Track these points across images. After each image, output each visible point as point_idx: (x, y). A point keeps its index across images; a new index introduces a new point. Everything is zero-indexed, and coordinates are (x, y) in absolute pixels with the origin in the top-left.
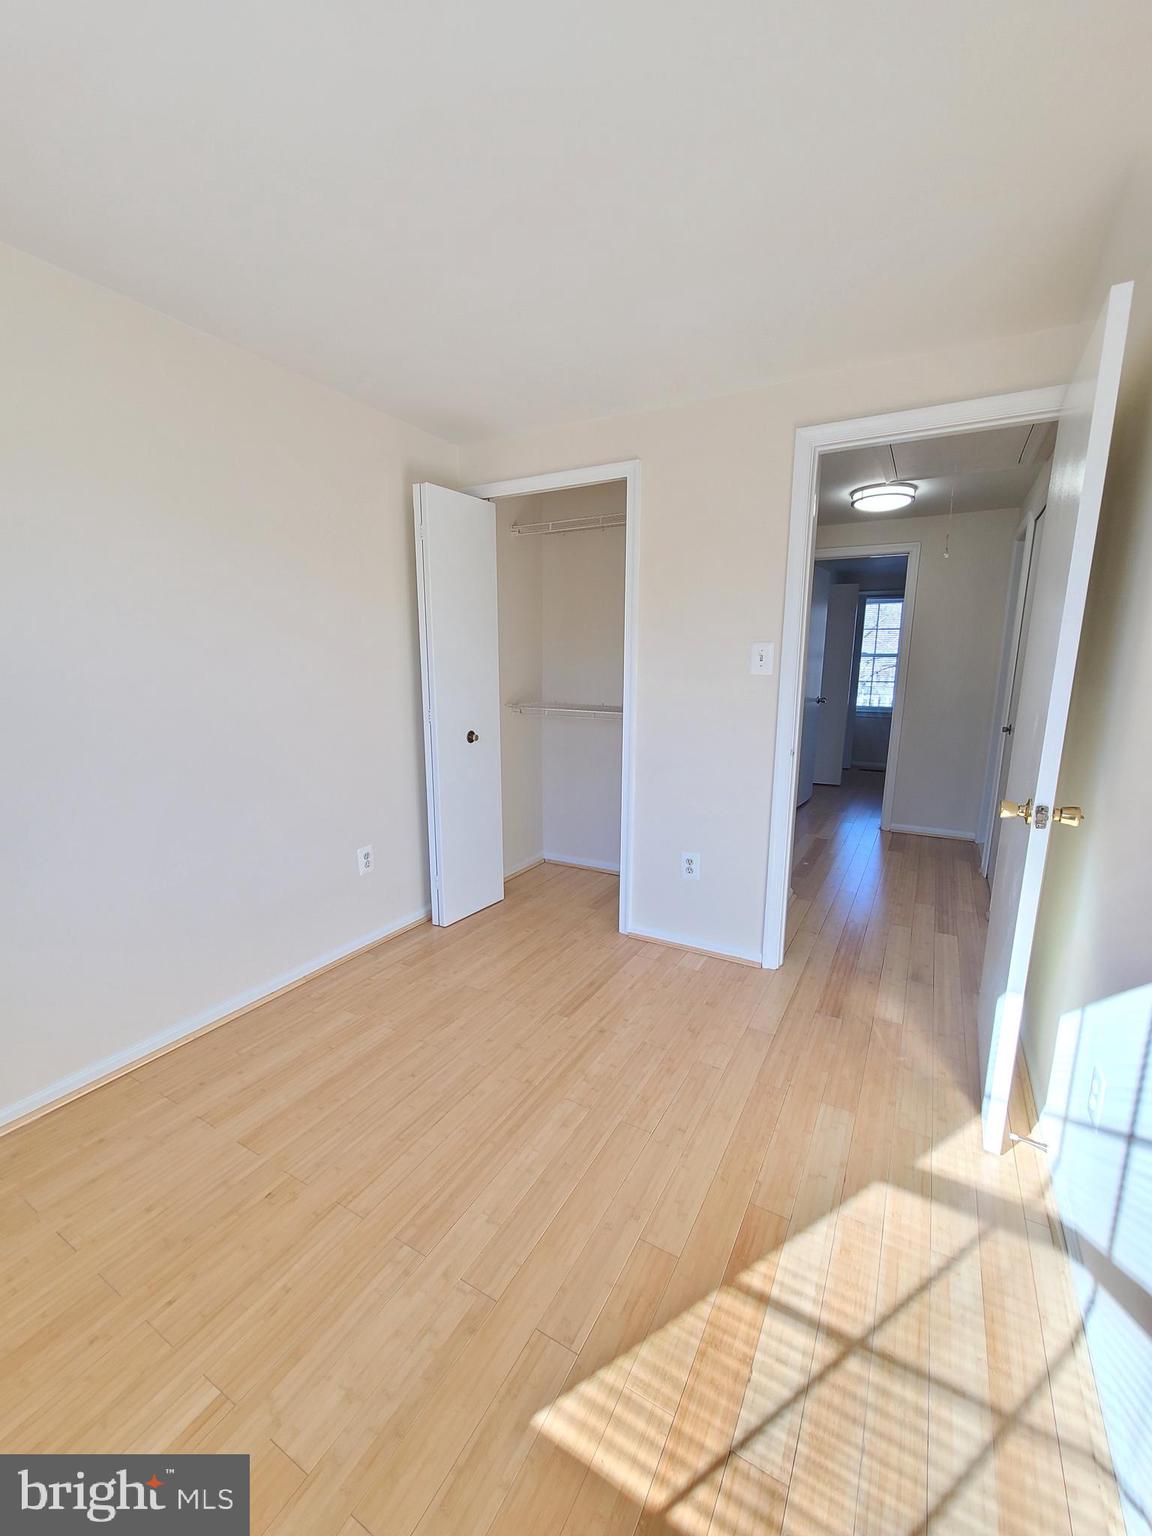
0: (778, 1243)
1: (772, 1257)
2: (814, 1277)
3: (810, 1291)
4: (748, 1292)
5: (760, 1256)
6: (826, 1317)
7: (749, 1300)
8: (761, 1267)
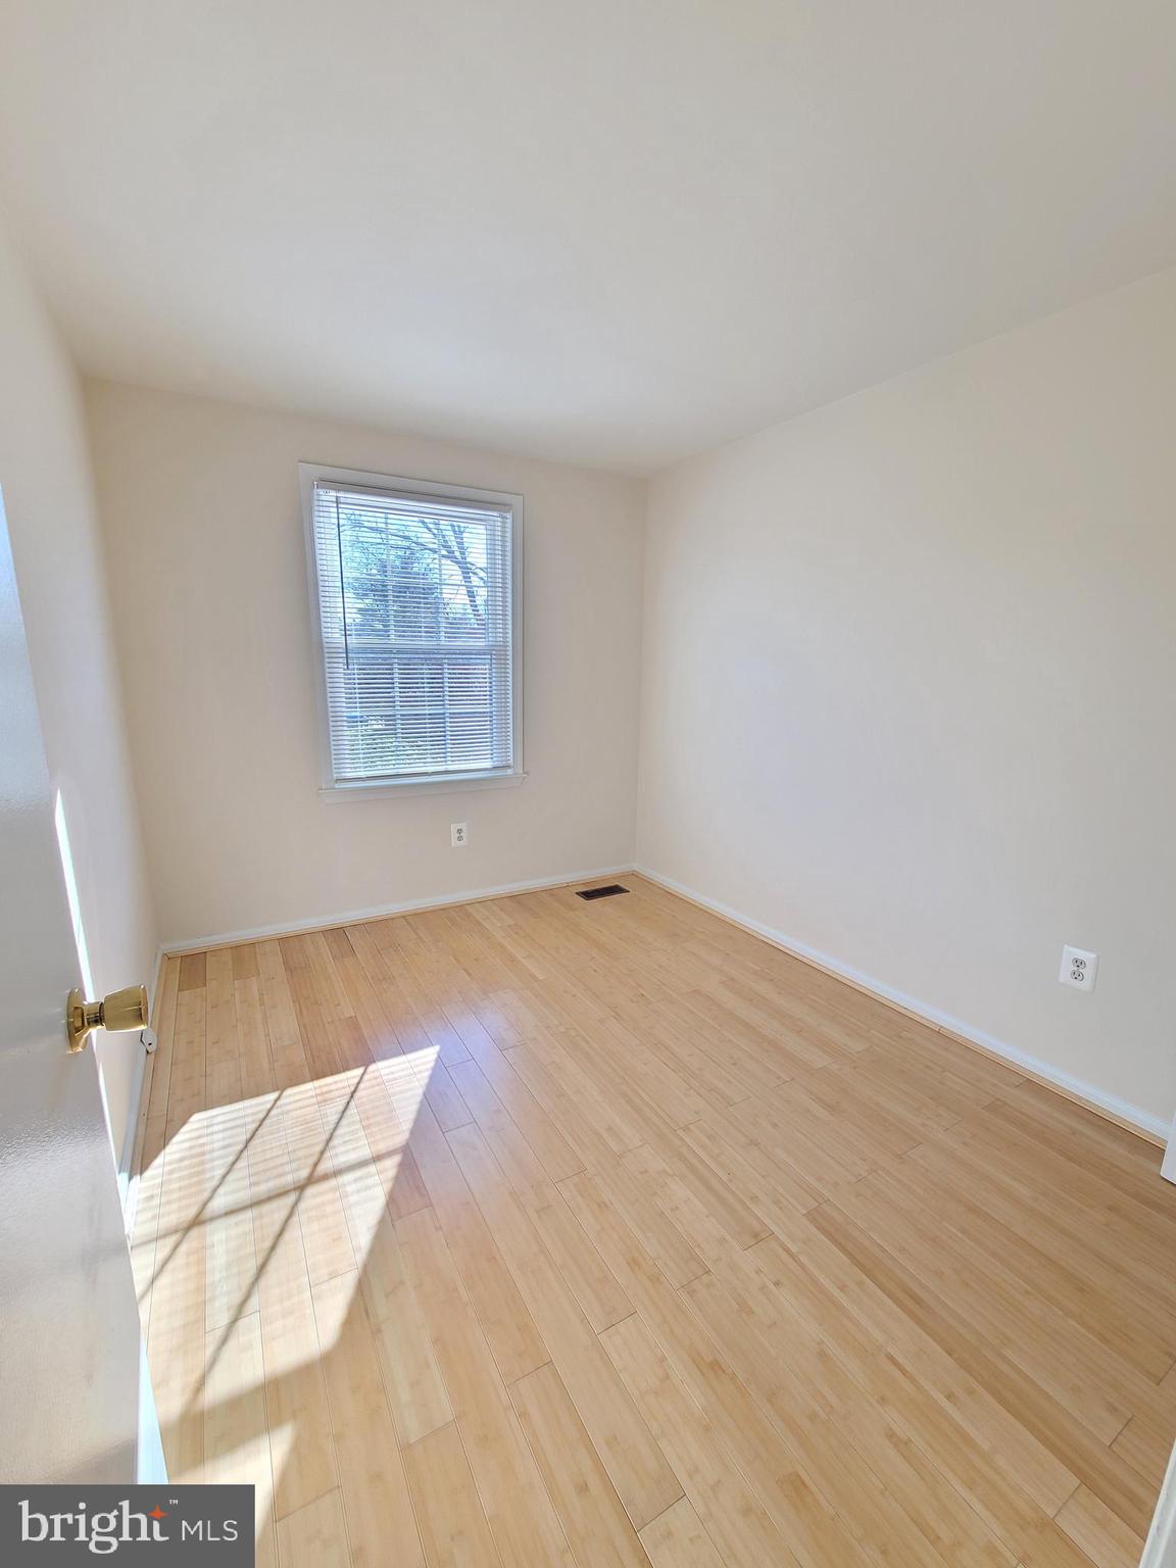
0: (392, 1201)
1: (388, 1186)
2: (353, 1199)
3: (349, 1189)
4: (389, 1154)
5: (397, 1179)
6: (333, 1182)
7: (384, 1151)
8: (391, 1173)
